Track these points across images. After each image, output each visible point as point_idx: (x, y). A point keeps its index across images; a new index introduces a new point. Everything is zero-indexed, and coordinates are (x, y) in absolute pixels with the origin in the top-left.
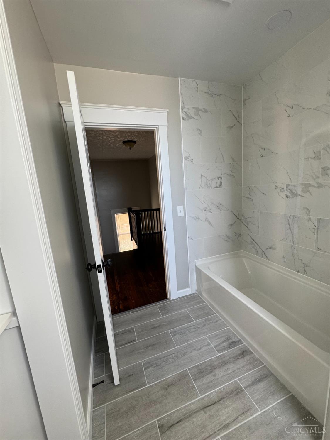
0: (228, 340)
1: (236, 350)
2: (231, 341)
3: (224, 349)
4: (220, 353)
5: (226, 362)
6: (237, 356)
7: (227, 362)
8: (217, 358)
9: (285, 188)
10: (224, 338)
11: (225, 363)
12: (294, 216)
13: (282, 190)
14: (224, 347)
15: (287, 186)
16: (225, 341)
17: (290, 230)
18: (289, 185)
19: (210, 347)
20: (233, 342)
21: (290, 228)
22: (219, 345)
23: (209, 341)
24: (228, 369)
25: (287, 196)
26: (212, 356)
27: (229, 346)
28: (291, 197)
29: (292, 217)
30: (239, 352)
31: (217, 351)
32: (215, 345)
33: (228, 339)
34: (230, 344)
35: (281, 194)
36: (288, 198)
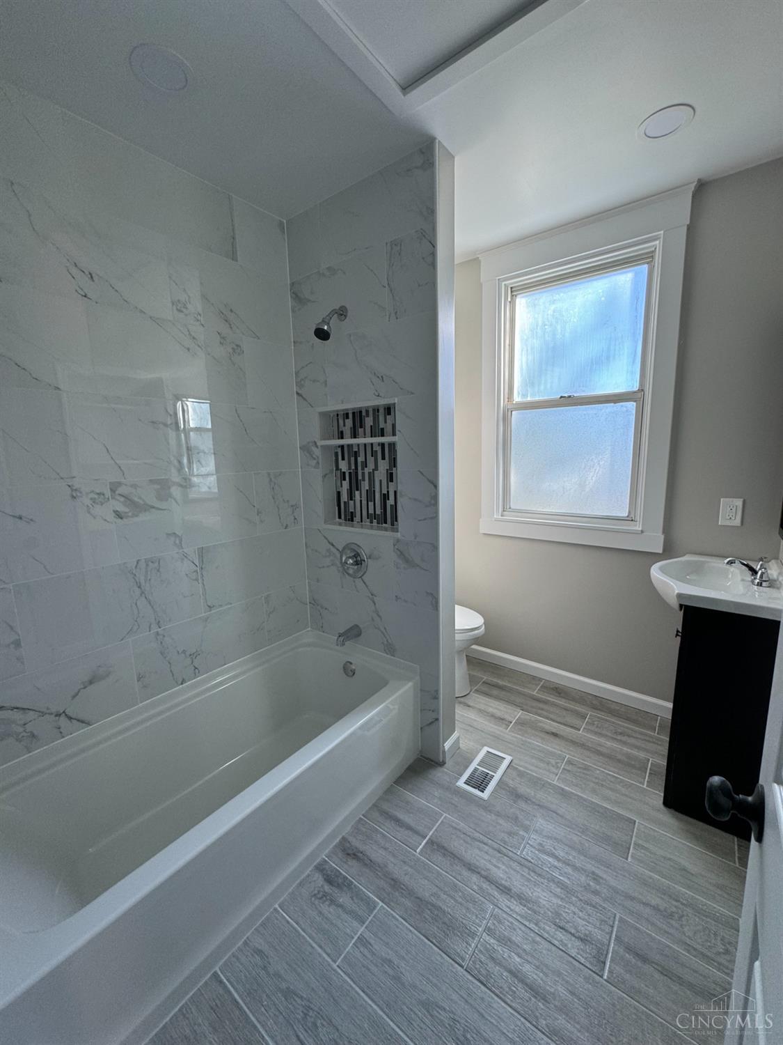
0: (325, 895)
1: (348, 870)
2: (327, 888)
3: (358, 895)
4: (374, 902)
5: (393, 883)
6: (366, 864)
7: (393, 879)
8: (392, 904)
9: (108, 493)
10: (325, 908)
11: (395, 883)
12: (147, 561)
13: (99, 499)
14: (353, 900)
15: (114, 487)
16: (333, 902)
17: (143, 599)
18: (120, 484)
19: (367, 935)
20: (329, 881)
21: (143, 593)
22: (351, 913)
23: (351, 945)
24: (406, 874)
25: (119, 515)
26: (394, 917)
27: (345, 888)
28: (130, 514)
29: (142, 565)
30: (352, 862)
31: (371, 911)
32: (355, 924)
33: (324, 897)
34: (339, 886)
35: (98, 510)
36: (121, 518)
